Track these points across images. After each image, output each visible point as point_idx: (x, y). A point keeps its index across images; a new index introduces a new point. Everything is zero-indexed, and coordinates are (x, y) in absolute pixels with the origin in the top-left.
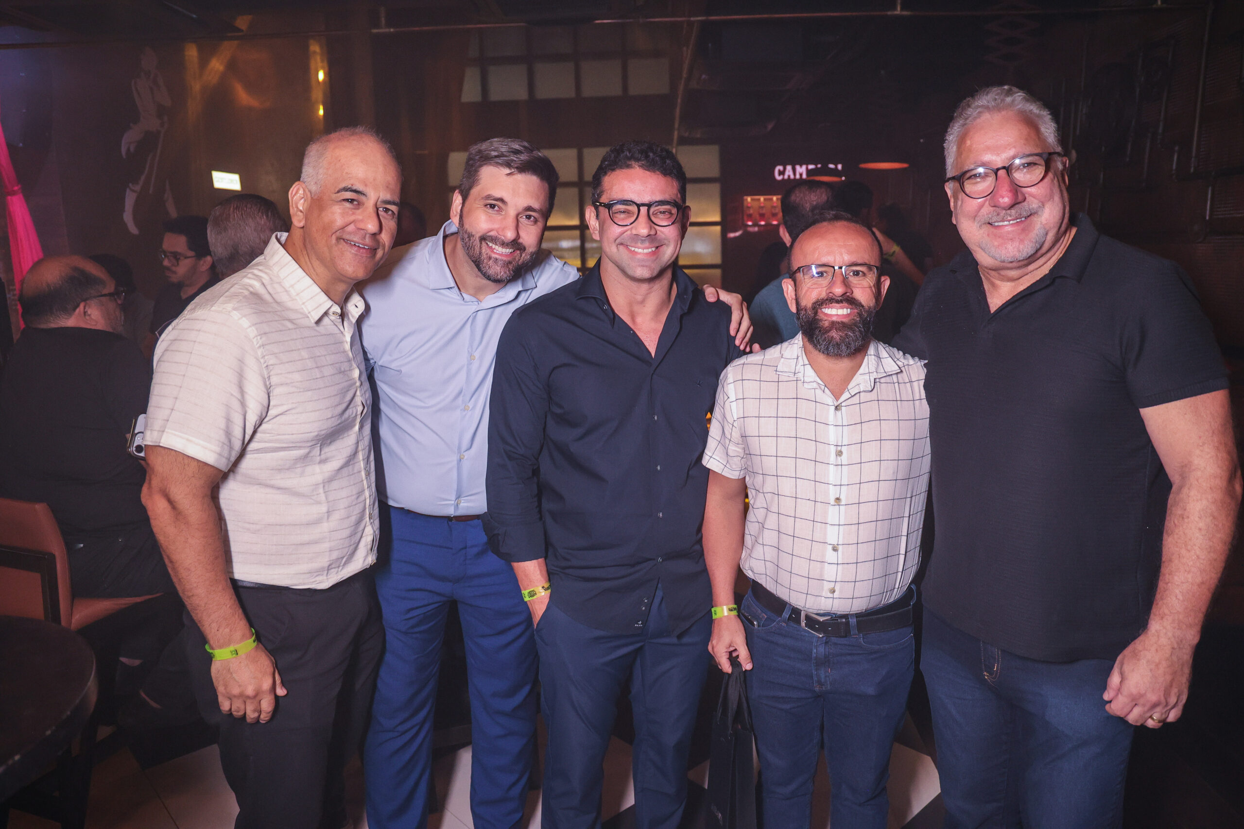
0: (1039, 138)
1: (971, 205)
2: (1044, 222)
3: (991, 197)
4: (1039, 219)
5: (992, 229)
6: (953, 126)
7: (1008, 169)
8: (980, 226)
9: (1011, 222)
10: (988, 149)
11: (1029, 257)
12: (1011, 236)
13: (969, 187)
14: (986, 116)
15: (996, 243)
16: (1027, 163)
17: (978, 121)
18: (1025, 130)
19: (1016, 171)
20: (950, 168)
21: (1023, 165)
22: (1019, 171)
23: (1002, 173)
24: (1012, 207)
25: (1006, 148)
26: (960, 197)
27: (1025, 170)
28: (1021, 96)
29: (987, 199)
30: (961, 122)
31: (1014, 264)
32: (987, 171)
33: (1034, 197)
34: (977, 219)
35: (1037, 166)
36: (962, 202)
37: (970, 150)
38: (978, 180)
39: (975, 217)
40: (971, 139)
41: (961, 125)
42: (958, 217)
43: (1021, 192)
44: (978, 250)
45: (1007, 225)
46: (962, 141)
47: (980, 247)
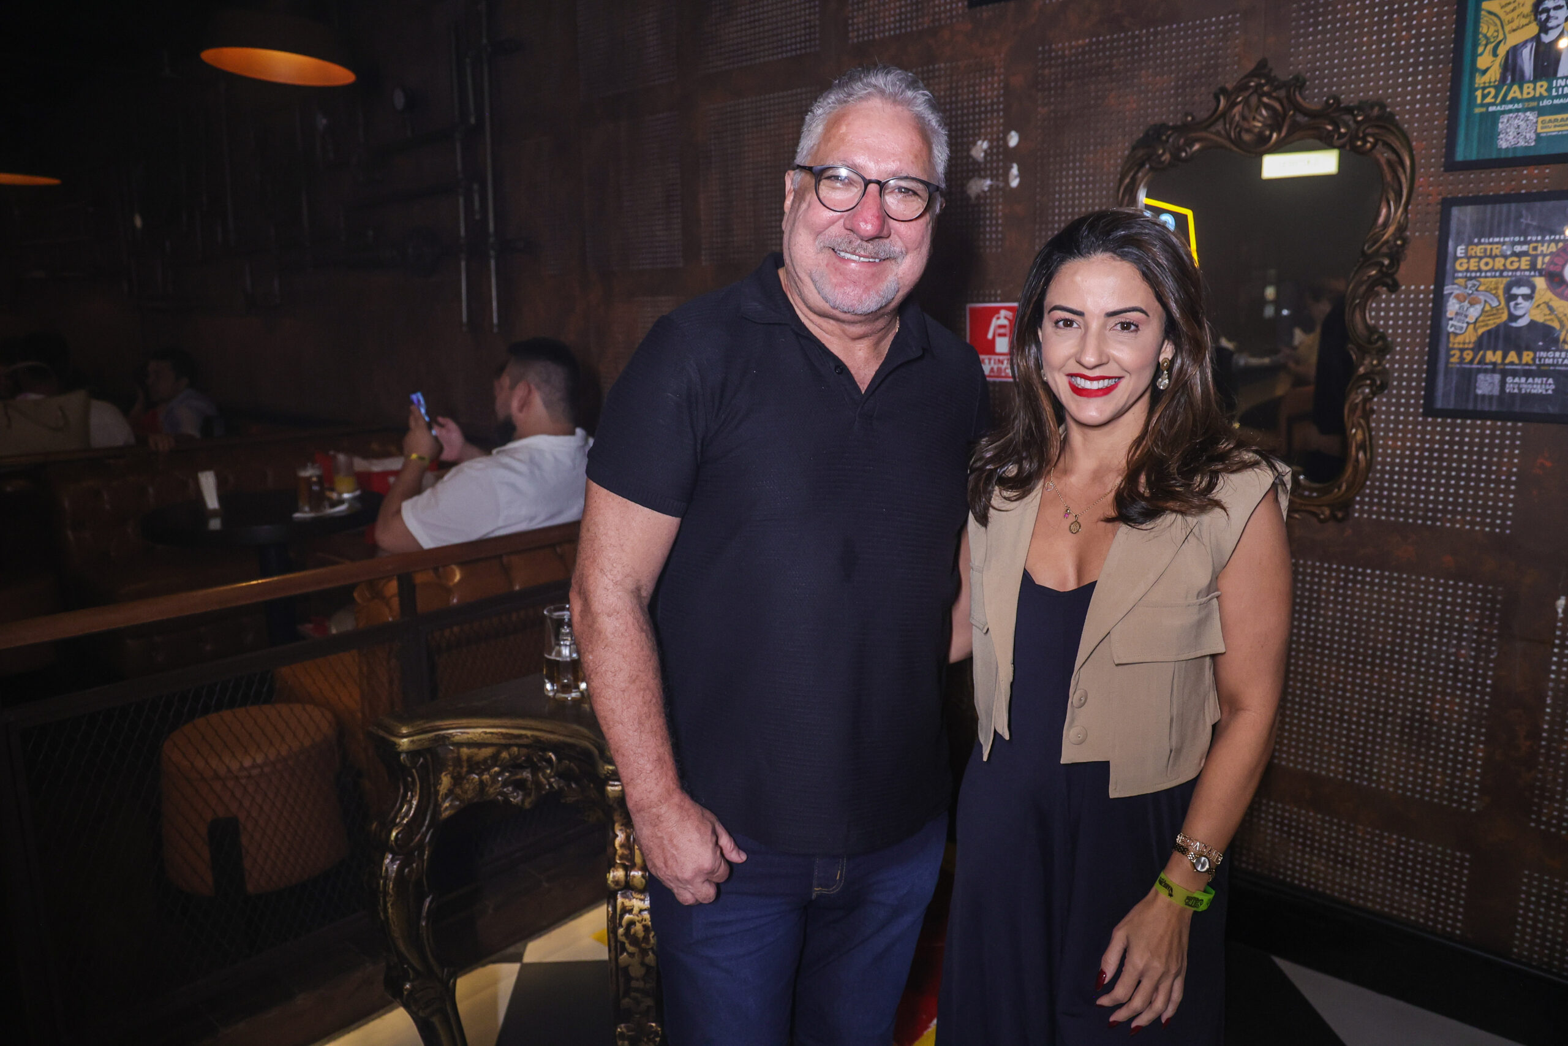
0: (930, 161)
1: (821, 214)
2: (900, 273)
3: (849, 215)
4: (895, 269)
5: (835, 260)
6: (827, 97)
7: (882, 186)
8: (821, 249)
9: (862, 259)
10: (868, 149)
12: (855, 277)
13: (825, 189)
14: (876, 102)
15: (834, 280)
16: (905, 188)
17: (864, 104)
18: (918, 143)
19: (890, 193)
20: (805, 153)
21: (900, 188)
22: (893, 195)
23: (873, 187)
24: (871, 239)
25: (889, 158)
26: (808, 199)
27: (900, 197)
29: (841, 217)
30: (841, 96)
32: (855, 177)
33: (900, 238)
34: (821, 237)
35: (917, 197)
36: (809, 205)
37: (842, 140)
38: (838, 185)
39: (819, 233)
40: (848, 125)
41: (839, 101)
42: (796, 224)
43: (888, 224)
44: (806, 279)
45: (854, 261)
46: (834, 123)
47: (810, 277)
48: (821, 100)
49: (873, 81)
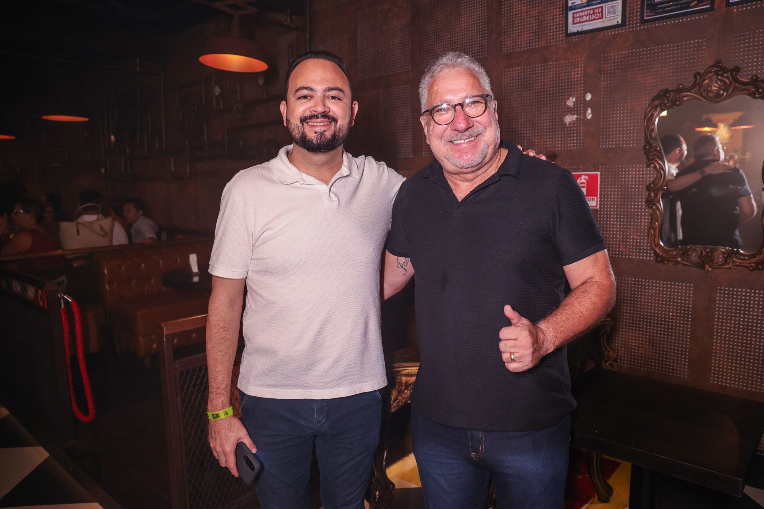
0: (479, 85)
1: (439, 129)
2: (487, 140)
3: (452, 124)
4: (483, 139)
5: (453, 146)
6: (425, 78)
7: (462, 105)
8: (445, 143)
9: (466, 141)
10: (448, 92)
11: (479, 164)
12: (466, 150)
13: (437, 117)
14: (446, 71)
15: (457, 156)
16: (473, 102)
17: (441, 74)
18: (471, 80)
19: (467, 107)
20: (424, 105)
21: (471, 103)
22: (469, 106)
23: (458, 108)
24: (466, 130)
25: (460, 91)
26: (431, 125)
27: (473, 106)
29: (448, 127)
30: (430, 75)
31: (469, 170)
32: (449, 107)
33: (479, 124)
34: (443, 139)
35: (480, 103)
36: (433, 128)
37: (437, 93)
38: (443, 112)
39: (442, 137)
40: (437, 86)
43: (471, 121)
44: (445, 160)
45: (463, 143)
46: (431, 87)
47: (446, 158)
48: (423, 80)
49: (441, 62)
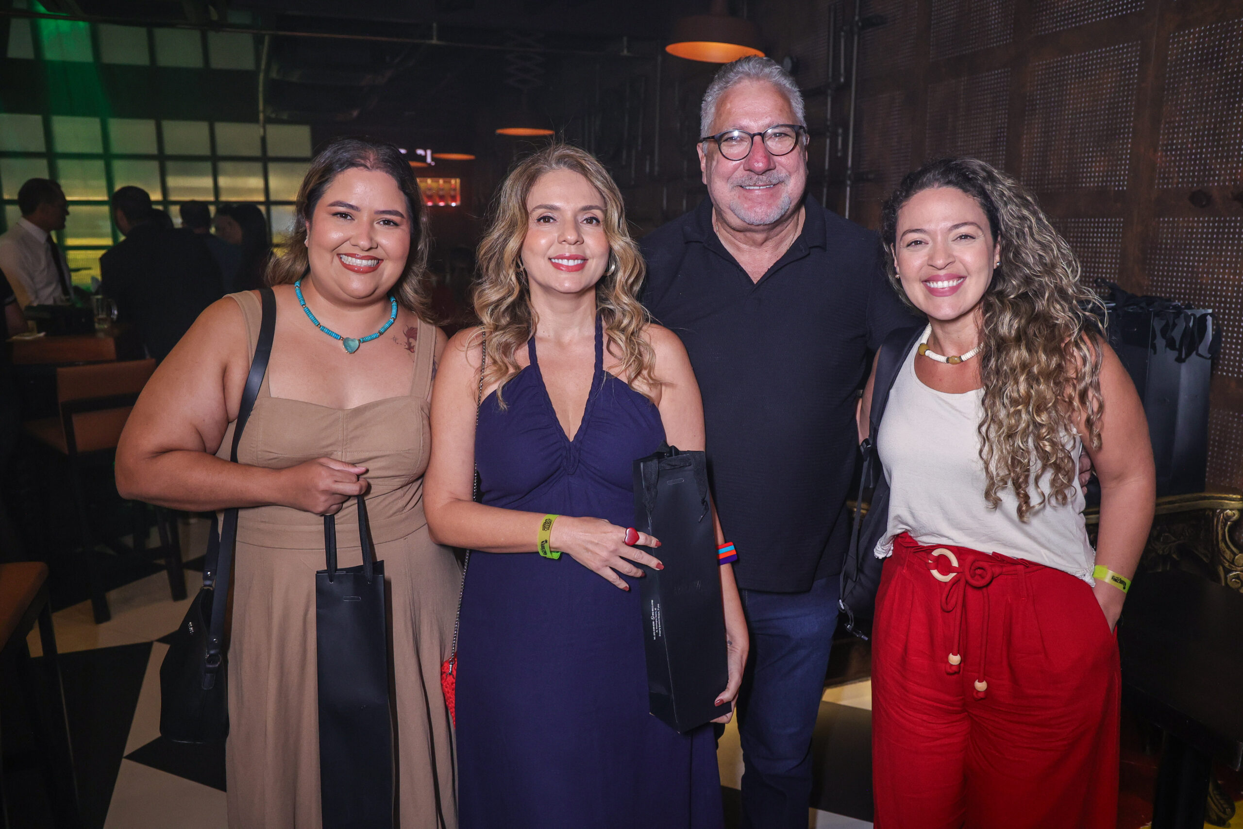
0: (791, 111)
1: (727, 165)
2: (789, 191)
3: (746, 161)
4: (785, 189)
5: (743, 192)
6: (713, 88)
7: (762, 135)
8: (733, 188)
9: (761, 187)
10: (747, 114)
12: (760, 200)
13: (725, 148)
14: (746, 83)
15: (746, 206)
16: (779, 133)
17: (738, 86)
18: (780, 102)
19: (769, 139)
20: (706, 129)
21: (775, 135)
22: (772, 139)
23: (757, 139)
24: (764, 172)
25: (763, 116)
26: (716, 157)
27: (777, 139)
28: (778, 68)
29: (740, 164)
30: (722, 84)
31: (761, 227)
32: (743, 135)
33: (783, 167)
34: (731, 180)
35: (788, 137)
36: (718, 162)
37: (729, 113)
38: (734, 143)
39: (728, 179)
40: (731, 102)
41: (721, 89)
42: (712, 176)
43: (773, 160)
44: (728, 211)
45: (757, 190)
46: (721, 104)
47: (730, 208)
48: (709, 91)
49: (741, 69)
